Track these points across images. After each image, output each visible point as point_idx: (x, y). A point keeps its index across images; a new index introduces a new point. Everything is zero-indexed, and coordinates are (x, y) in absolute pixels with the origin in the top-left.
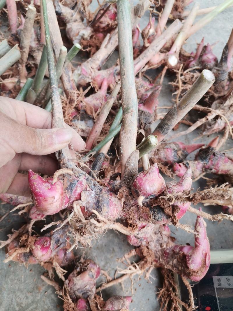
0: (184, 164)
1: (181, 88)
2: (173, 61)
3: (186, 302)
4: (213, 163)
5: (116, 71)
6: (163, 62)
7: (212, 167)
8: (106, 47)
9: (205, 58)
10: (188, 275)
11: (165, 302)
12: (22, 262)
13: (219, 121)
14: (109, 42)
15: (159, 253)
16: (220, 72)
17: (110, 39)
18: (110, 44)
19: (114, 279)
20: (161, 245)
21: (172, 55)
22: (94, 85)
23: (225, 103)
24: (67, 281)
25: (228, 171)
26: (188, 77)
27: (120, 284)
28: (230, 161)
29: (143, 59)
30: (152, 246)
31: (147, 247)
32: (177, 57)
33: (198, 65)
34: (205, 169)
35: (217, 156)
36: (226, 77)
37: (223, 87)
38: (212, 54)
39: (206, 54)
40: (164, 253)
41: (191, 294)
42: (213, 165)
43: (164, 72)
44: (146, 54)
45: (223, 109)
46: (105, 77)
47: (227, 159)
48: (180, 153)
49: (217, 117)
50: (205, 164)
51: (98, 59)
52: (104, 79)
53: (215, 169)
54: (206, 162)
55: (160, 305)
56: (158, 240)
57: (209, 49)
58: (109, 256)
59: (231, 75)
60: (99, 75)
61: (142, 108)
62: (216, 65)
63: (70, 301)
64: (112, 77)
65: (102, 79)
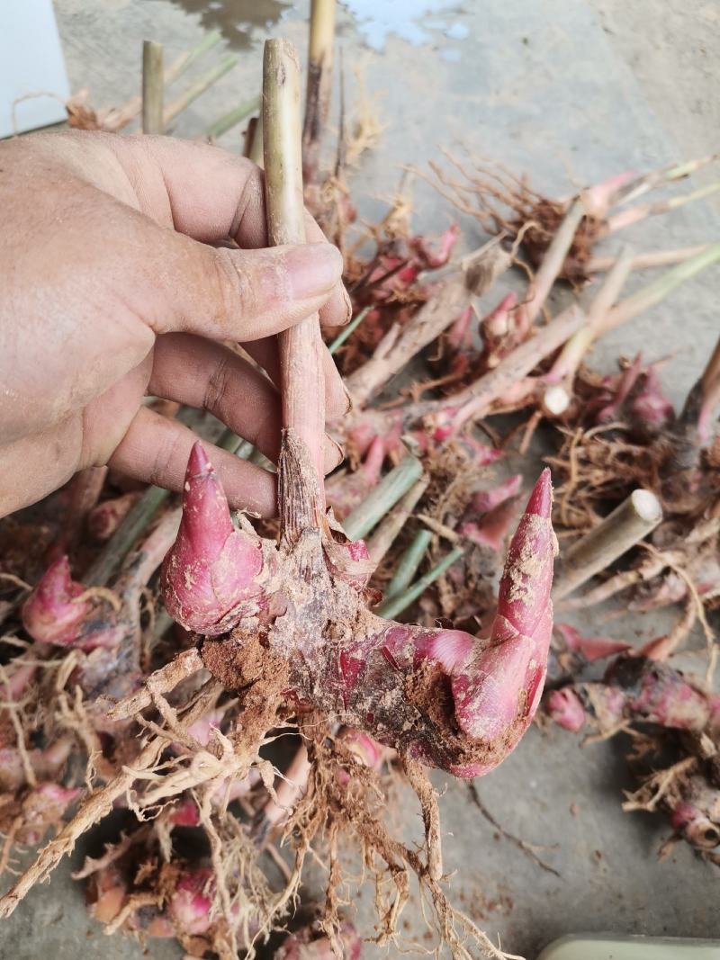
0: (574, 692)
1: (575, 478)
2: (558, 401)
4: (653, 697)
5: (408, 418)
6: (531, 400)
7: (649, 708)
8: (387, 356)
9: (641, 404)
12: (131, 929)
13: (671, 579)
14: (395, 345)
16: (678, 447)
17: (400, 337)
18: (399, 350)
21: (553, 385)
22: (349, 451)
23: (688, 535)
25: (690, 721)
26: (595, 451)
28: (695, 695)
29: (480, 394)
32: (567, 392)
33: (621, 420)
34: (631, 711)
35: (663, 681)
36: (694, 460)
37: (686, 485)
38: (660, 396)
39: (644, 395)
42: (651, 703)
43: (532, 425)
44: (487, 383)
45: (684, 551)
46: (379, 431)
47: (688, 689)
48: (565, 659)
49: (667, 571)
50: (629, 698)
51: (364, 385)
52: (375, 437)
53: (657, 714)
54: (633, 694)
57: (653, 382)
59: (709, 458)
60: (364, 428)
61: (474, 535)
62: (669, 426)
64: (396, 433)
65: (371, 437)
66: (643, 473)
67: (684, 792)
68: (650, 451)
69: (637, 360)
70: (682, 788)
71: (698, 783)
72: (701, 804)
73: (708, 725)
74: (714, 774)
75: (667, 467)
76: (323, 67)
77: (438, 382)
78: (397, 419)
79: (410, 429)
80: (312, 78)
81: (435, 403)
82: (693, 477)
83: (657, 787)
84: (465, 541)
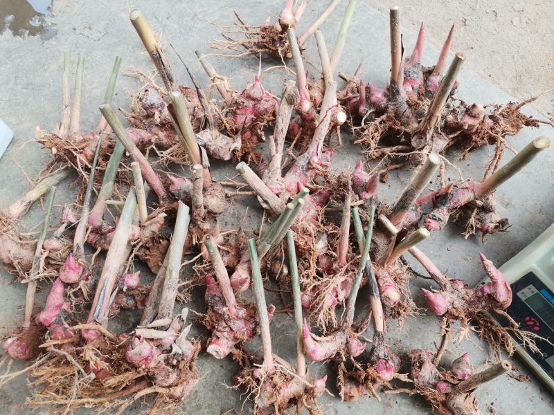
0: (430, 218)
2: (342, 118)
3: (508, 326)
4: (455, 201)
5: (302, 167)
7: (455, 206)
8: (277, 151)
9: (374, 99)
10: (501, 306)
11: (490, 337)
14: (277, 145)
15: (466, 306)
16: (398, 106)
17: (276, 140)
18: (279, 146)
19: (439, 351)
20: (463, 298)
23: (426, 137)
24: (415, 380)
25: (469, 199)
27: (446, 350)
28: (465, 190)
29: (320, 139)
30: (457, 304)
31: (454, 308)
33: (370, 109)
34: (450, 210)
35: (454, 194)
36: (405, 106)
38: (378, 91)
39: (372, 95)
40: (470, 303)
41: (510, 317)
42: (455, 203)
43: (339, 132)
45: (428, 144)
46: (297, 181)
47: (462, 190)
48: (419, 210)
50: (448, 207)
52: (298, 183)
54: (448, 205)
55: (487, 342)
56: (458, 297)
57: (372, 88)
58: (420, 336)
59: (410, 102)
60: (291, 183)
61: (368, 196)
62: (389, 100)
63: (433, 390)
64: (303, 177)
65: (296, 185)
66: (390, 123)
67: (480, 220)
68: (389, 114)
69: (361, 83)
70: (478, 220)
71: (482, 214)
72: (488, 221)
73: (474, 195)
74: (486, 209)
75: (398, 116)
76: (160, 52)
77: (294, 142)
78: (298, 171)
79: (306, 171)
80: (157, 59)
81: (306, 154)
82: (408, 113)
83: (472, 226)
84: (366, 200)
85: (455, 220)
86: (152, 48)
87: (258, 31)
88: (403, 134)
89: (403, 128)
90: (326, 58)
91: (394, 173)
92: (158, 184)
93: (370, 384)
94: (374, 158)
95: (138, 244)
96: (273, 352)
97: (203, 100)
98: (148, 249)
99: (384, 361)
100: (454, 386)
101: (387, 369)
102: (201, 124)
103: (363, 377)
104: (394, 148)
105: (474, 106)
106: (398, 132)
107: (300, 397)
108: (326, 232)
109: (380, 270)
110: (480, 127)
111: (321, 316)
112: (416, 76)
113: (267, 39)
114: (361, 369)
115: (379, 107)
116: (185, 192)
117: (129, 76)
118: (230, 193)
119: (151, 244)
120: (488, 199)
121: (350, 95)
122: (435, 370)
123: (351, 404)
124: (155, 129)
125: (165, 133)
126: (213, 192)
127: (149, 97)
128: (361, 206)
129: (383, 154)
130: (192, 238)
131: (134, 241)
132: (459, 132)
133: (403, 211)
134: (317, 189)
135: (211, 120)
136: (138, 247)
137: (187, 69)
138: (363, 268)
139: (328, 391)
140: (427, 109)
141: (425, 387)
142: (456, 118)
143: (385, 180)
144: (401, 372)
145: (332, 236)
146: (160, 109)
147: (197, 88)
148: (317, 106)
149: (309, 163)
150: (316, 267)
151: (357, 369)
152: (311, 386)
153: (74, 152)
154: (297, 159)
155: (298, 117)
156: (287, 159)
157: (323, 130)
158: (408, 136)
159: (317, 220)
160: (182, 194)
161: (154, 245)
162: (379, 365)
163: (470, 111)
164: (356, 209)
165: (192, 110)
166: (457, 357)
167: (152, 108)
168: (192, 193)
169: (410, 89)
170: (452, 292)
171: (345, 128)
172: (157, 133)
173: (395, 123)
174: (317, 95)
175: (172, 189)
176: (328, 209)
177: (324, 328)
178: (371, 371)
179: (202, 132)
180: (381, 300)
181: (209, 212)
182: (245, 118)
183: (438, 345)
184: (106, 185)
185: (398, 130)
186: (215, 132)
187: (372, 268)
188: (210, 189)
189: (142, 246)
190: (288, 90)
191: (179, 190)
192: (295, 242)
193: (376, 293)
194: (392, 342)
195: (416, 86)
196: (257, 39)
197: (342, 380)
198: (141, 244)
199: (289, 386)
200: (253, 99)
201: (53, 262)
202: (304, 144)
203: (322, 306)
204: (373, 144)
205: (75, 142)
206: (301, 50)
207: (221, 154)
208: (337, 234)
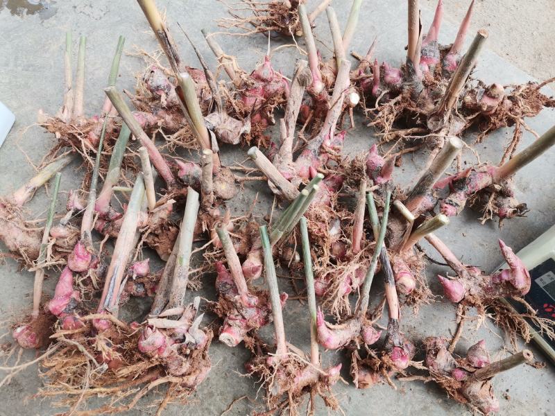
0: (447, 203)
2: (354, 99)
3: (525, 313)
4: (472, 186)
5: (314, 152)
8: (288, 135)
9: (388, 79)
10: (519, 293)
11: (506, 324)
14: (288, 128)
15: (483, 292)
16: (413, 87)
17: (287, 123)
18: (290, 129)
19: (454, 338)
20: (480, 285)
23: (443, 119)
25: (487, 184)
27: (461, 337)
28: (483, 174)
29: (333, 122)
30: (473, 291)
31: (471, 295)
33: (384, 89)
34: (467, 195)
35: (472, 179)
36: (421, 86)
37: (424, 98)
38: (393, 71)
39: (387, 75)
40: (486, 290)
41: (527, 304)
42: (473, 188)
43: (351, 114)
44: (333, 116)
45: (445, 127)
46: (309, 165)
47: (480, 174)
48: (435, 195)
50: (465, 192)
52: (310, 168)
55: (503, 329)
56: (475, 283)
57: (386, 67)
59: (427, 83)
60: (302, 168)
61: (383, 181)
62: (405, 80)
63: (449, 378)
64: (315, 161)
65: (308, 170)
66: (406, 104)
67: (498, 205)
68: (404, 95)
69: (376, 63)
70: (496, 204)
71: (500, 199)
72: (506, 205)
73: (493, 180)
74: (504, 194)
75: (413, 96)
76: (166, 30)
77: (306, 125)
78: (311, 155)
79: (318, 155)
80: (162, 38)
81: (318, 138)
82: (424, 93)
83: (489, 211)
84: (381, 186)
85: (471, 205)
86: (158, 27)
87: (266, 7)
88: (419, 116)
89: (418, 109)
90: (338, 35)
91: (408, 157)
92: (166, 170)
93: (385, 371)
94: (388, 141)
95: (146, 231)
96: (287, 339)
97: (211, 81)
98: (157, 236)
99: (399, 349)
100: (470, 373)
101: (403, 357)
102: (210, 107)
103: (378, 365)
104: (409, 131)
105: (494, 86)
106: (414, 114)
107: (314, 384)
108: (340, 218)
109: (395, 257)
110: (499, 108)
111: (335, 304)
112: (432, 54)
113: (276, 16)
114: (375, 357)
115: (394, 87)
116: (194, 178)
117: (132, 56)
118: (239, 178)
119: (160, 231)
120: (507, 183)
121: (363, 75)
122: (451, 358)
123: (365, 392)
124: (161, 112)
125: (171, 116)
126: (222, 177)
127: (155, 78)
128: (376, 192)
129: (397, 137)
130: (201, 225)
131: (143, 228)
132: (477, 114)
133: (419, 197)
134: (330, 174)
135: (220, 102)
136: (147, 234)
137: (195, 49)
138: (378, 255)
139: (342, 379)
140: (444, 90)
141: (440, 375)
142: (475, 99)
143: (398, 163)
144: (415, 359)
145: (345, 223)
146: (166, 91)
147: (204, 68)
148: (330, 88)
149: (321, 147)
150: (329, 254)
151: (371, 357)
152: (325, 374)
153: (79, 137)
154: (309, 143)
155: (309, 98)
156: (297, 142)
157: (335, 113)
158: (423, 117)
159: (330, 206)
160: (190, 180)
161: (163, 232)
162: (394, 353)
163: (489, 92)
164: (371, 195)
165: (199, 92)
166: (472, 344)
167: (158, 90)
168: (201, 179)
169: (426, 68)
170: (468, 279)
171: (358, 110)
172: (164, 116)
173: (410, 104)
174: (329, 75)
175: (180, 174)
176: (341, 194)
177: (339, 316)
178: (385, 358)
179: (210, 115)
180: (396, 287)
181: (219, 198)
182: (254, 100)
183: (453, 333)
184: (113, 171)
185: (414, 112)
186: (224, 115)
187: (387, 255)
188: (219, 175)
189: (151, 233)
190: (300, 71)
191: (187, 176)
192: (308, 229)
193: (392, 280)
194: (406, 329)
195: (433, 65)
196: (265, 16)
197: (356, 367)
198: (149, 231)
199: (303, 374)
200: (263, 80)
201: (60, 250)
202: (315, 127)
203: (337, 295)
204: (388, 127)
205: (79, 126)
206: (312, 28)
207: (230, 139)
208: (350, 220)
